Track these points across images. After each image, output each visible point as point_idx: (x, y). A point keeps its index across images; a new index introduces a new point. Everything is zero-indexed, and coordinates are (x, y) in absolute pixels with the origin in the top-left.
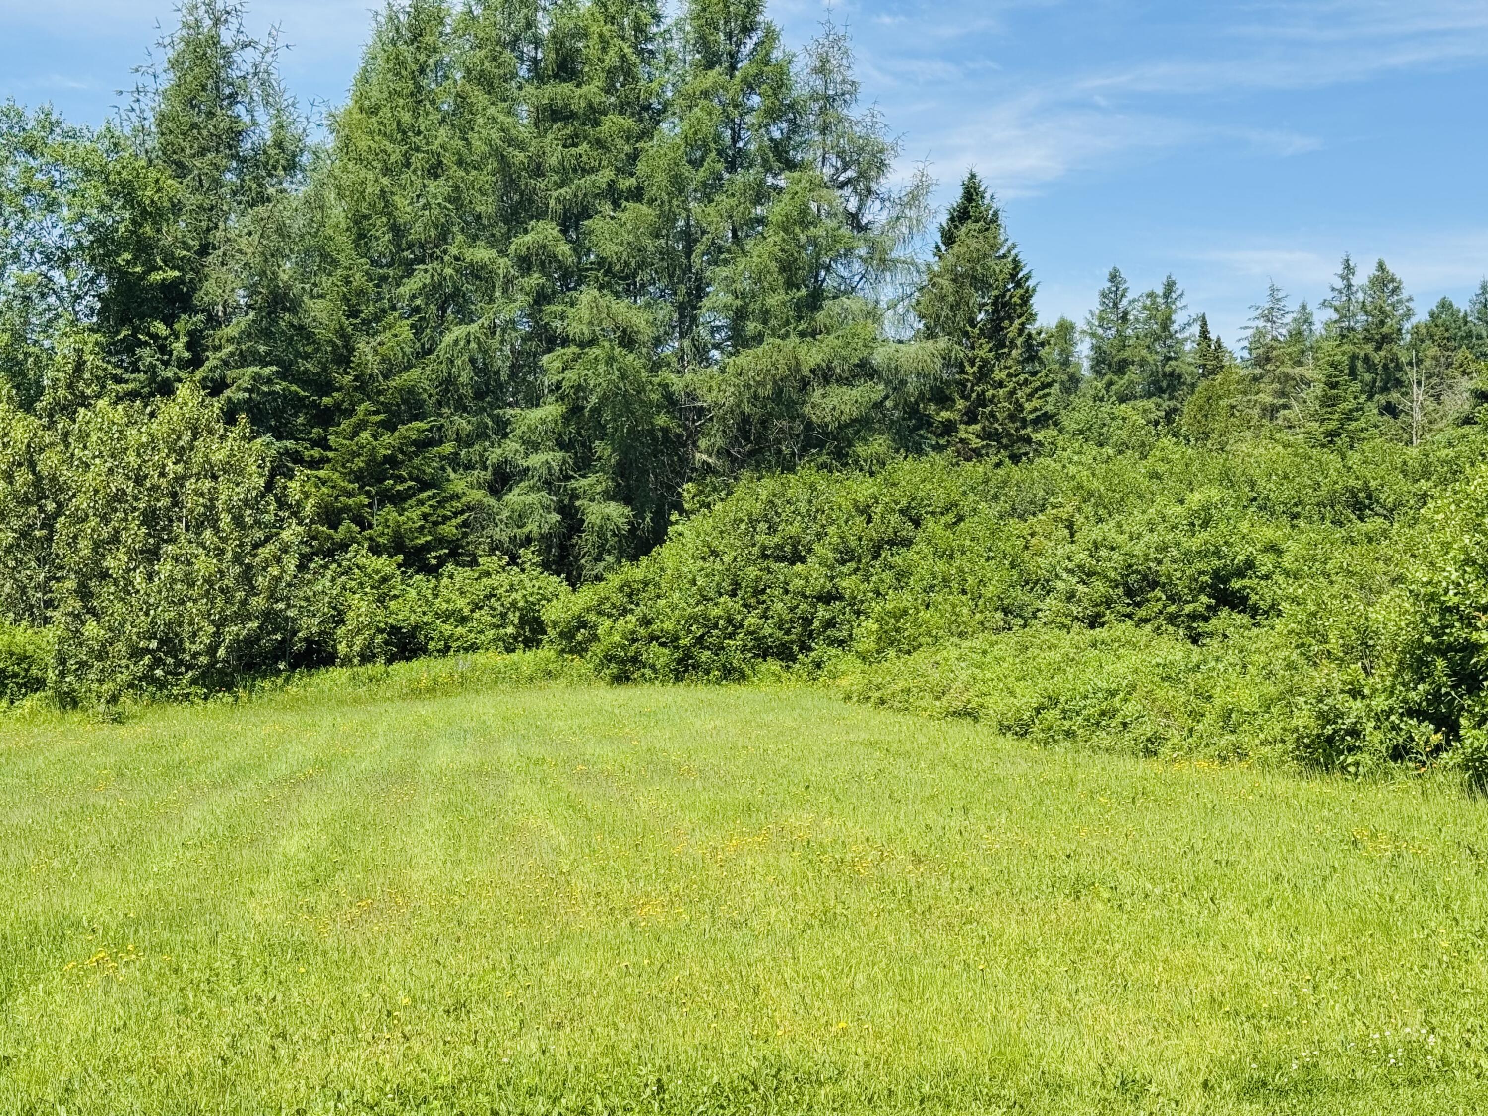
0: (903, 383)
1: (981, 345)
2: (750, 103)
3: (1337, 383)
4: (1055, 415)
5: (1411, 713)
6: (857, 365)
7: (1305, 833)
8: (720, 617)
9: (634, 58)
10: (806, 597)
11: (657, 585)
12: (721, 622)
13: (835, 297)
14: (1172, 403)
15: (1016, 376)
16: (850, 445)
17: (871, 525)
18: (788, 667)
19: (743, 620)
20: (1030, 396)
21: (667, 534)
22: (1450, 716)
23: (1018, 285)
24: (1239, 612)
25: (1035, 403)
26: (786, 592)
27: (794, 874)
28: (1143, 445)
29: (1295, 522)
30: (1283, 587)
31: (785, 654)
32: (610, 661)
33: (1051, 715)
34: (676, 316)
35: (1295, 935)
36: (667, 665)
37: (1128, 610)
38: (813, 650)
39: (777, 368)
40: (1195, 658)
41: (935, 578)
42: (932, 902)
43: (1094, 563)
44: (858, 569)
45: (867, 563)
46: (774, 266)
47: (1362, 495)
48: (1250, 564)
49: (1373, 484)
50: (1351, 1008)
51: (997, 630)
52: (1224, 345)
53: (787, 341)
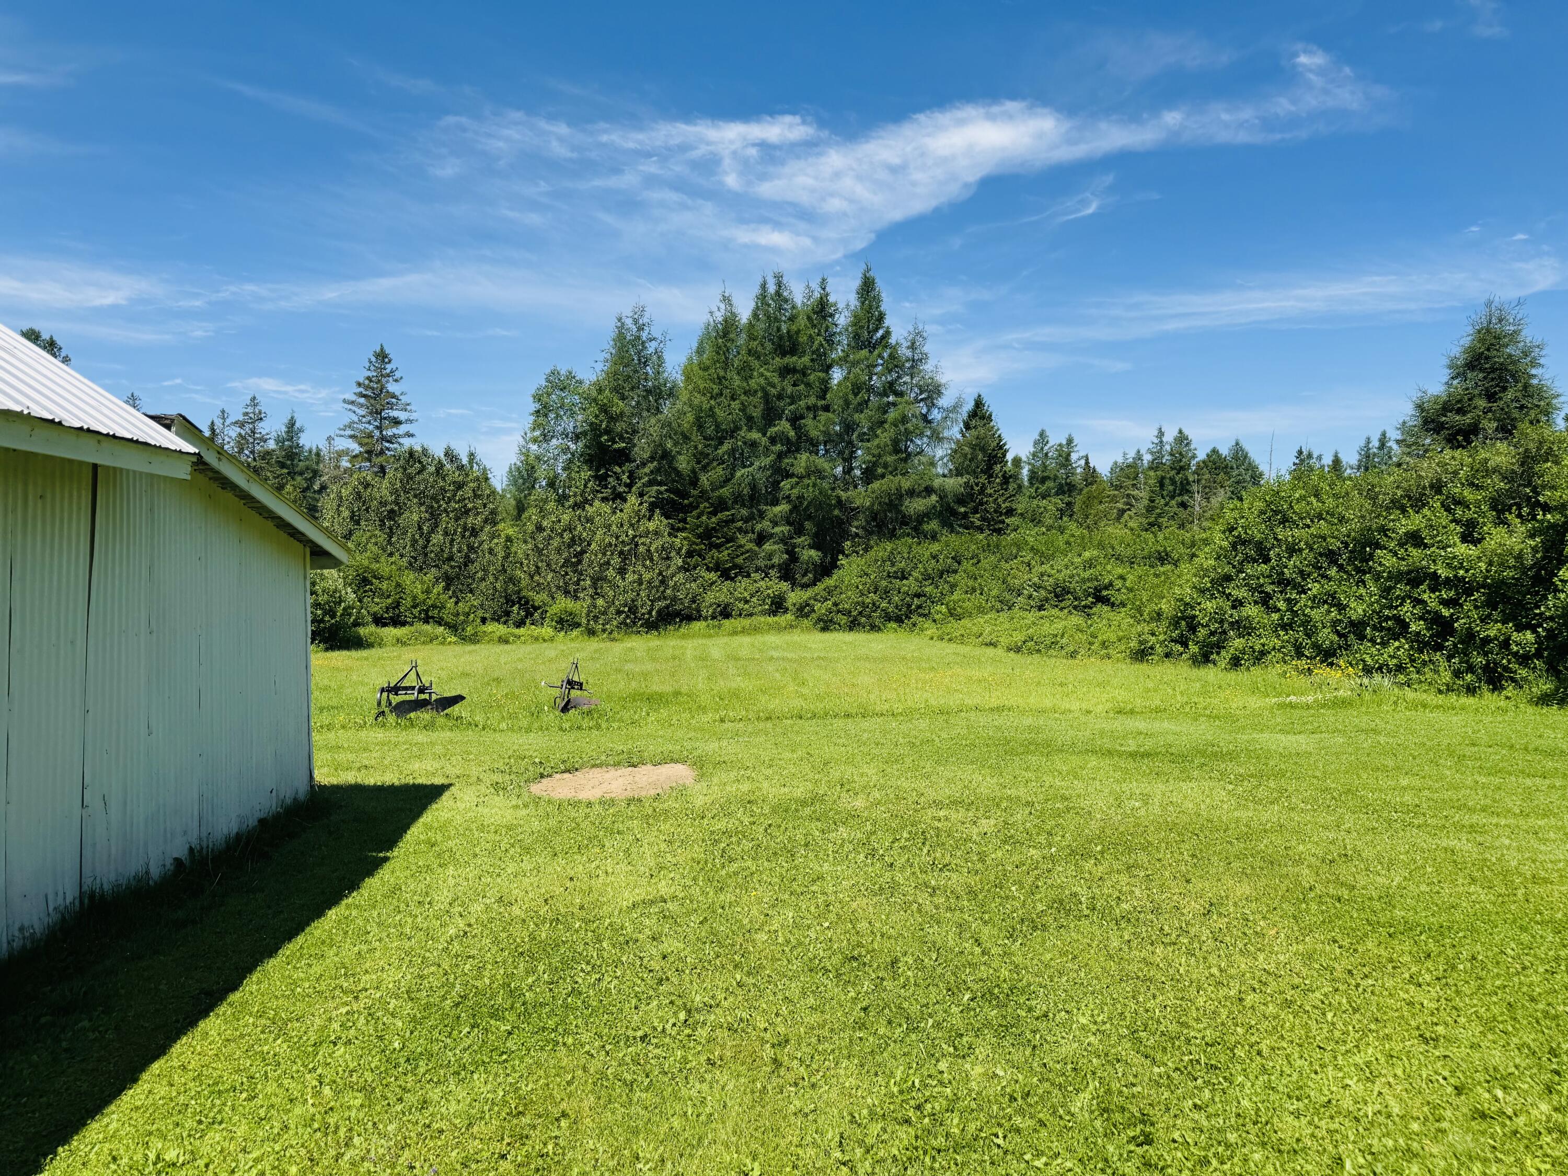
0: (946, 496)
1: (982, 476)
5: (1172, 641)
6: (925, 488)
8: (869, 603)
10: (908, 595)
11: (840, 588)
12: (870, 605)
13: (915, 455)
14: (1070, 499)
15: (998, 491)
17: (938, 564)
18: (900, 626)
19: (880, 604)
20: (1004, 501)
21: (839, 564)
22: (1186, 642)
24: (1106, 605)
25: (1007, 504)
26: (899, 592)
29: (1132, 566)
30: (1126, 594)
31: (899, 620)
32: (820, 621)
33: (1030, 644)
36: (846, 624)
37: (1056, 603)
38: (912, 618)
39: (890, 490)
40: (1088, 623)
41: (968, 588)
43: (1041, 582)
44: (932, 583)
45: (937, 581)
47: (1163, 554)
48: (1111, 584)
49: (1168, 549)
51: (999, 611)
52: (1097, 470)
53: (895, 477)
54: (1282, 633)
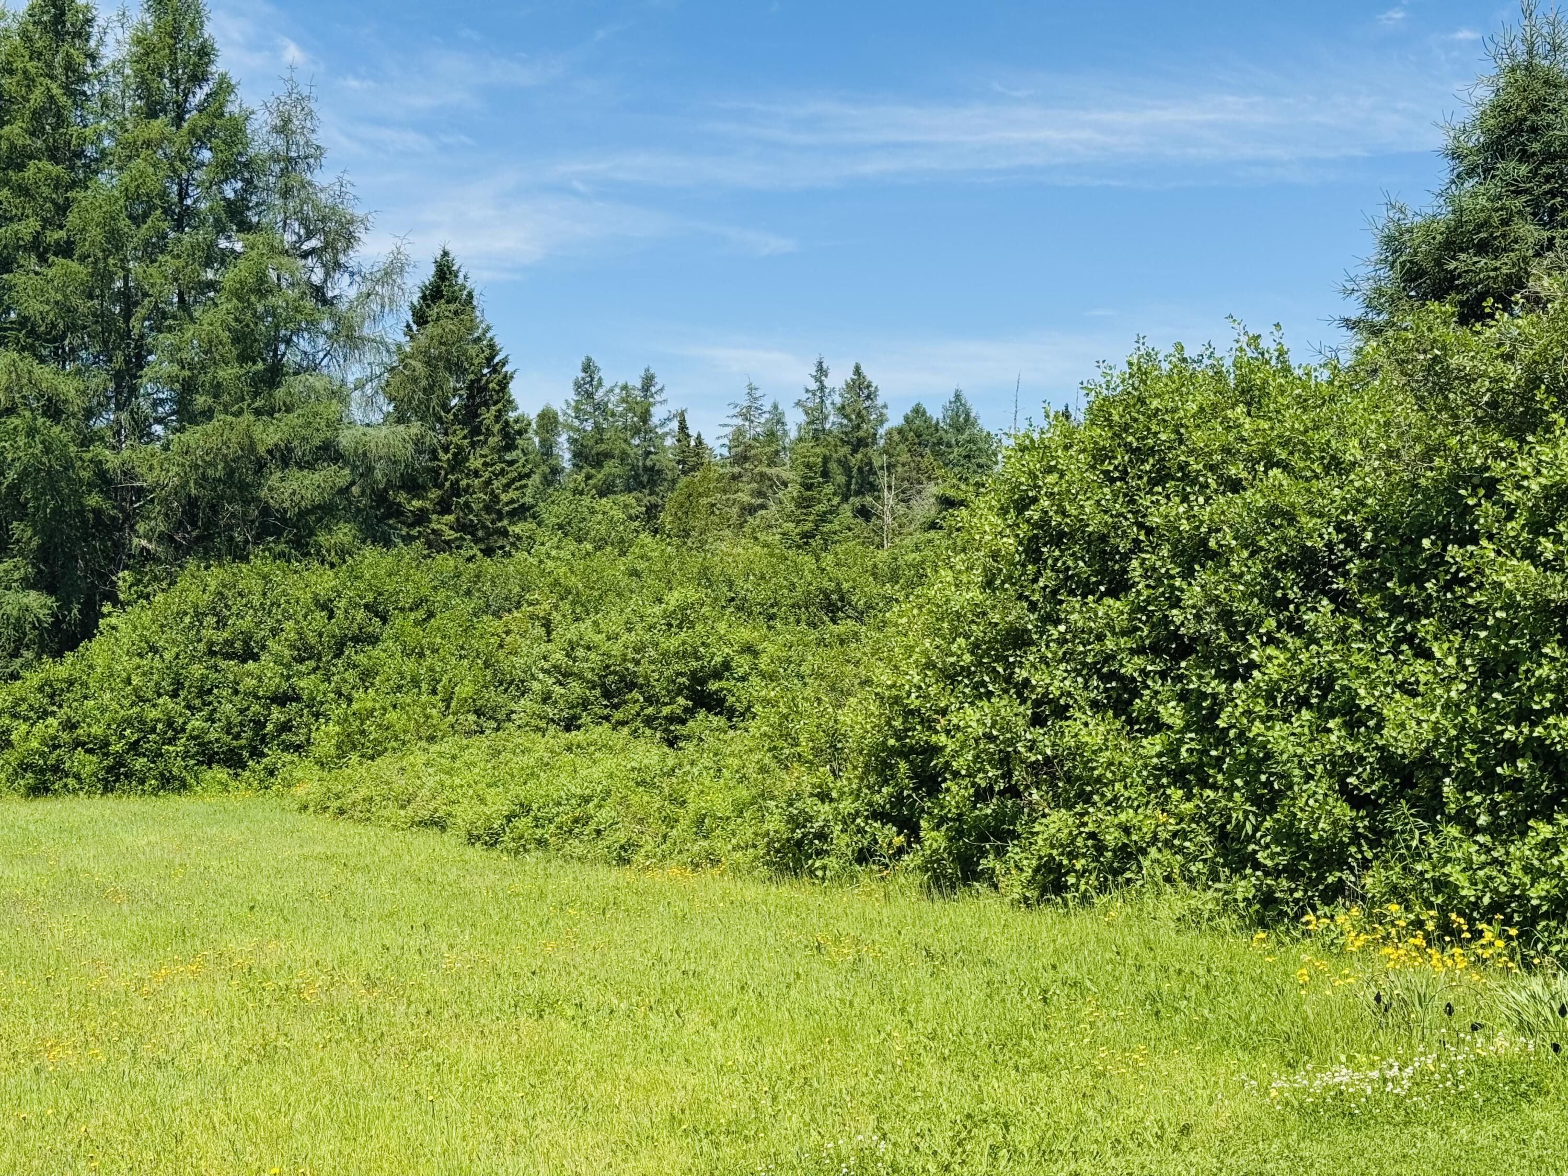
0: (370, 469)
1: (455, 431)
2: (200, 157)
3: (812, 484)
4: (532, 507)
5: (875, 816)
6: (319, 448)
7: (771, 941)
8: (158, 720)
9: (63, 100)
10: (258, 698)
11: (84, 685)
12: (160, 726)
13: (296, 373)
14: (653, 499)
15: (492, 465)
16: (312, 533)
17: (333, 621)
18: (237, 775)
19: (185, 723)
20: (507, 487)
21: (98, 627)
22: (911, 819)
23: (495, 370)
24: (716, 714)
25: (512, 494)
26: (236, 692)
27: (231, 1005)
28: (622, 540)
29: (771, 623)
30: (757, 688)
31: (233, 761)
32: (25, 770)
33: (522, 824)
34: (111, 386)
35: (757, 1046)
36: (95, 774)
37: (606, 712)
38: (267, 755)
39: (229, 447)
40: (671, 762)
41: (403, 678)
42: (385, 1029)
43: (571, 663)
44: (318, 668)
45: (329, 662)
46: (225, 336)
47: (834, 597)
48: (726, 665)
49: (845, 586)
50: (807, 1118)
51: (469, 734)
52: (705, 441)
53: (240, 419)
54: (1177, 794)
